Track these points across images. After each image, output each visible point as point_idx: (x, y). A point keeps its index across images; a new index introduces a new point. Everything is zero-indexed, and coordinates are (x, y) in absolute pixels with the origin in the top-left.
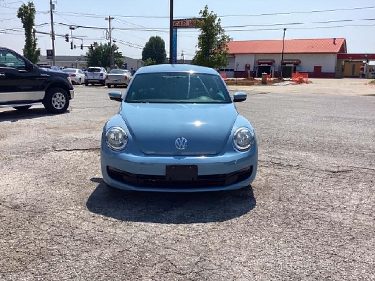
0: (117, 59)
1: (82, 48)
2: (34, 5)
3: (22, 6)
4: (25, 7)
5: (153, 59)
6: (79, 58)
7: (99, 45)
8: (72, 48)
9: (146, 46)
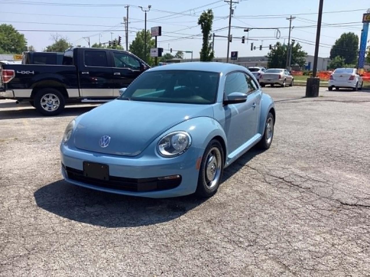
0: (299, 58)
1: (261, 49)
2: (213, 12)
3: (203, 14)
4: (206, 15)
5: (343, 57)
6: (262, 59)
7: (282, 44)
8: (252, 50)
9: (336, 43)
